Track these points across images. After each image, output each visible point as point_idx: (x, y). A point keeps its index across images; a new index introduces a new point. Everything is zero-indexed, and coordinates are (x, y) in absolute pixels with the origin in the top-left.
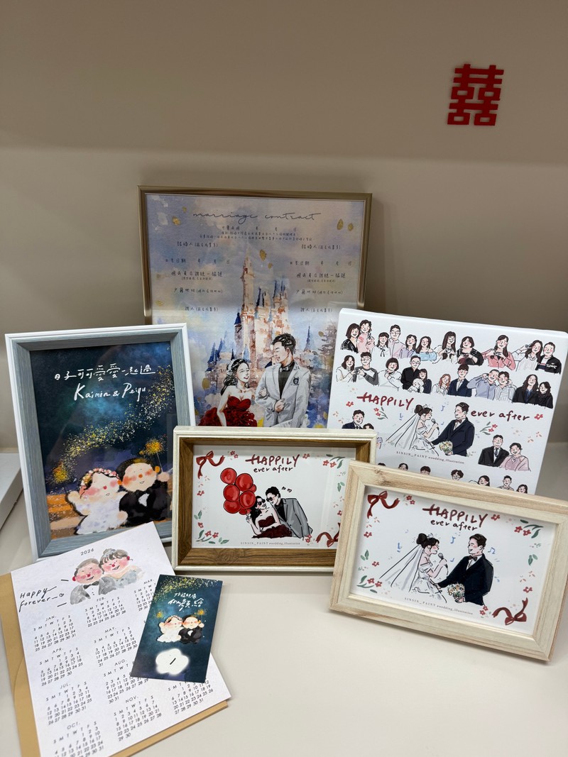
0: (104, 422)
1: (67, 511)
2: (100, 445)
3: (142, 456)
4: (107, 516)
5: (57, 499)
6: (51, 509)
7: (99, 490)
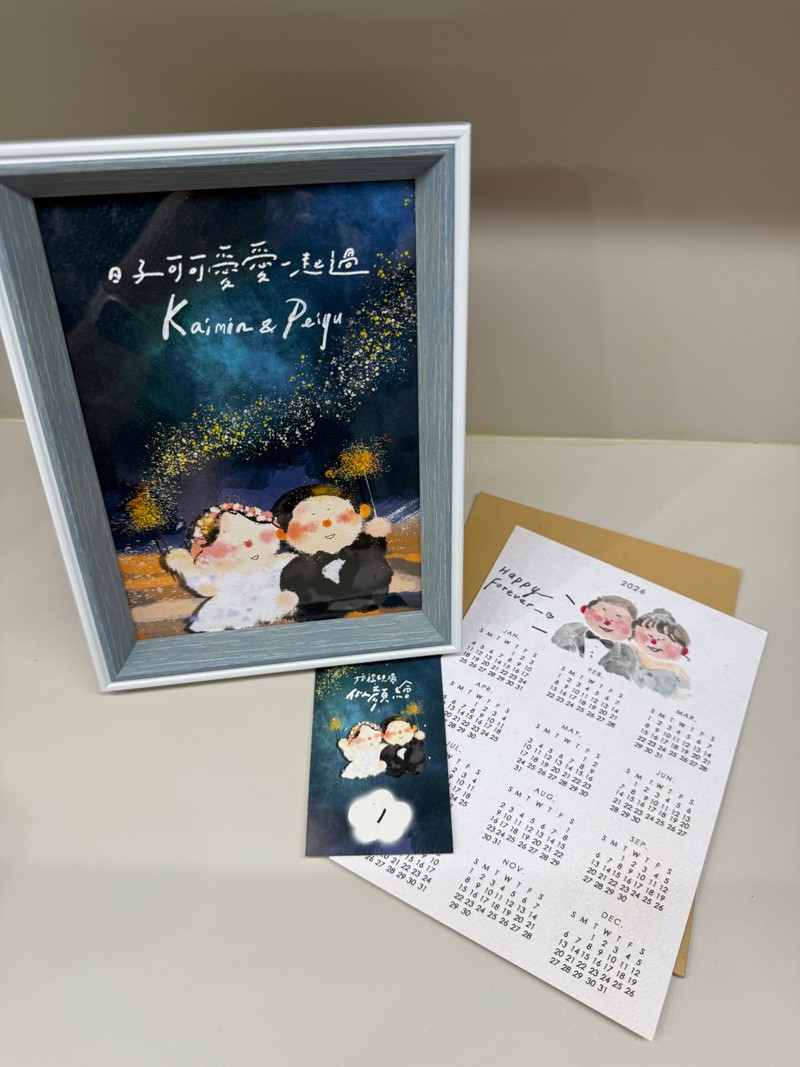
1: (167, 589)
4: (254, 599)
5: (142, 564)
6: (130, 582)
7: (234, 549)
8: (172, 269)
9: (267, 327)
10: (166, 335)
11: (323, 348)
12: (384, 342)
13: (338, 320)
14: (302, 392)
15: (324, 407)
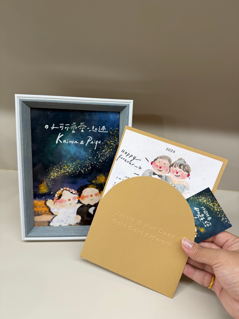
0: (73, 159)
1: (45, 211)
2: (69, 174)
3: (94, 184)
4: (69, 217)
5: (40, 203)
6: (36, 208)
7: (65, 201)
8: (61, 127)
9: (82, 143)
10: (57, 142)
11: (95, 149)
12: (111, 149)
13: (100, 142)
14: (89, 159)
15: (94, 164)
